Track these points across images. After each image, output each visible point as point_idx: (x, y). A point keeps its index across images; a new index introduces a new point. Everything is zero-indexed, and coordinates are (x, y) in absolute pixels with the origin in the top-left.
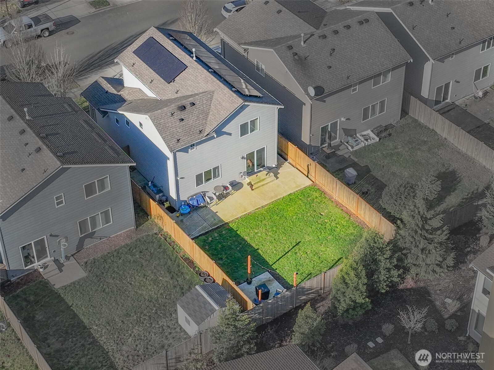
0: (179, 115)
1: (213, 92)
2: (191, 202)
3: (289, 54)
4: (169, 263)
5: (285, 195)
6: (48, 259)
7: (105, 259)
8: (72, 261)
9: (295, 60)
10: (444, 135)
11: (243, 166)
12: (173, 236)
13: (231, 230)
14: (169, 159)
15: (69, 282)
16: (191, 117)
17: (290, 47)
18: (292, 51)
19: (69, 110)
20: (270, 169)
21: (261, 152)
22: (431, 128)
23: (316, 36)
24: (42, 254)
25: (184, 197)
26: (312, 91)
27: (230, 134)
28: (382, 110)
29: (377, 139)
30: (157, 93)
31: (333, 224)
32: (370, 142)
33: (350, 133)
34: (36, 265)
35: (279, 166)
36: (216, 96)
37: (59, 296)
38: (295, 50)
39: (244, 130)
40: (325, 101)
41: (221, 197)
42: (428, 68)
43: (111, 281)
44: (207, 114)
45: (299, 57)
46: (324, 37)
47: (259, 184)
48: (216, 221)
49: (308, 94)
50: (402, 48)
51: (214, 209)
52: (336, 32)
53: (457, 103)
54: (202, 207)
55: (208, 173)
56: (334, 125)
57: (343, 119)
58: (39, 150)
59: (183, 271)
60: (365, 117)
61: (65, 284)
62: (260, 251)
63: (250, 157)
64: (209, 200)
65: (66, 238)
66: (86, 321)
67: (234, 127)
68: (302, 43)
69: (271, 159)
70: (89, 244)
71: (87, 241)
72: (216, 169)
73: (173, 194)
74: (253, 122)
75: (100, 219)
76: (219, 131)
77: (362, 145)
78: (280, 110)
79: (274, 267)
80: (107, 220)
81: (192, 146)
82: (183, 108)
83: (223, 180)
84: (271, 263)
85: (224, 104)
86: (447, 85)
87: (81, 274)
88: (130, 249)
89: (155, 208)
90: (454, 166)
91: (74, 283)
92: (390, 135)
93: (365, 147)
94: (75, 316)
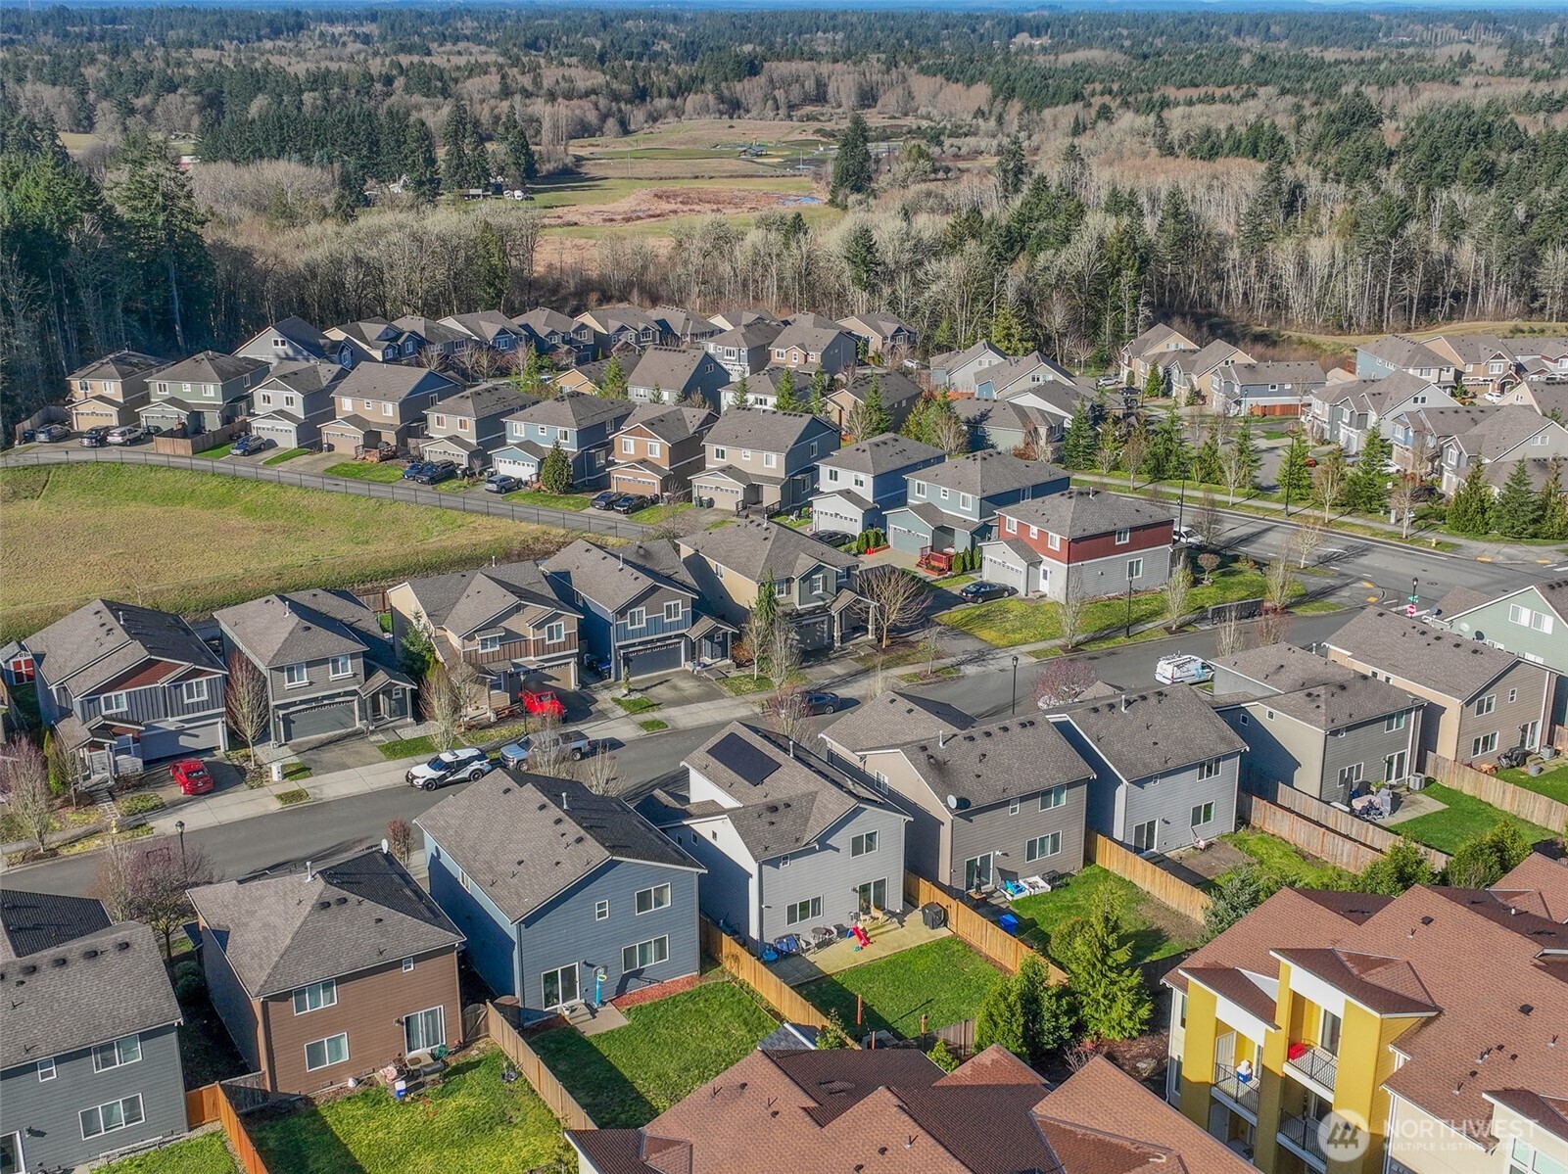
0: (768, 817)
1: (816, 793)
2: (779, 946)
3: (922, 756)
4: (746, 1013)
5: (913, 946)
6: (577, 1001)
7: (656, 1006)
8: (610, 1007)
9: (930, 764)
10: (1146, 887)
11: (854, 903)
12: (752, 984)
13: (835, 983)
14: (751, 876)
15: (604, 1031)
16: (785, 822)
17: (924, 749)
18: (926, 753)
19: (619, 809)
20: (893, 914)
21: (880, 885)
22: (1128, 879)
23: (960, 737)
24: (569, 993)
25: (769, 939)
26: (952, 801)
27: (838, 850)
28: (1055, 849)
29: (1049, 888)
30: (739, 799)
31: (981, 981)
32: (1038, 891)
33: (1008, 876)
34: (562, 1007)
35: (905, 913)
36: (819, 797)
37: (591, 1045)
38: (930, 752)
39: (857, 847)
40: (971, 821)
41: (823, 945)
42: (1121, 793)
43: (664, 1031)
44: (807, 820)
45: (936, 761)
46: (972, 739)
47: (876, 932)
48: (813, 973)
49: (947, 806)
50: (1081, 759)
51: (810, 957)
52: (988, 734)
53: (1167, 855)
54: (794, 955)
55: (804, 906)
56: (986, 859)
57: (997, 853)
58: (580, 840)
59: (765, 1024)
60: (1031, 856)
61: (600, 1032)
62: (875, 1008)
63: (864, 889)
64: (804, 945)
65: (606, 967)
66: (627, 1074)
67: (843, 839)
68: (941, 744)
69: (895, 900)
70: (634, 988)
71: (632, 981)
72: (817, 901)
73: (754, 933)
74: (871, 837)
75: (652, 950)
76: (823, 843)
77: (1026, 893)
78: (908, 824)
79: (895, 1026)
80: (662, 955)
81: (785, 858)
82: (774, 809)
83: (827, 919)
84: (890, 1021)
85: (830, 806)
86: (1151, 824)
87: (623, 1021)
88: (692, 997)
89: (728, 944)
90: (1160, 923)
91: (612, 1031)
92: (1068, 885)
93: (1030, 897)
94: (612, 1068)
